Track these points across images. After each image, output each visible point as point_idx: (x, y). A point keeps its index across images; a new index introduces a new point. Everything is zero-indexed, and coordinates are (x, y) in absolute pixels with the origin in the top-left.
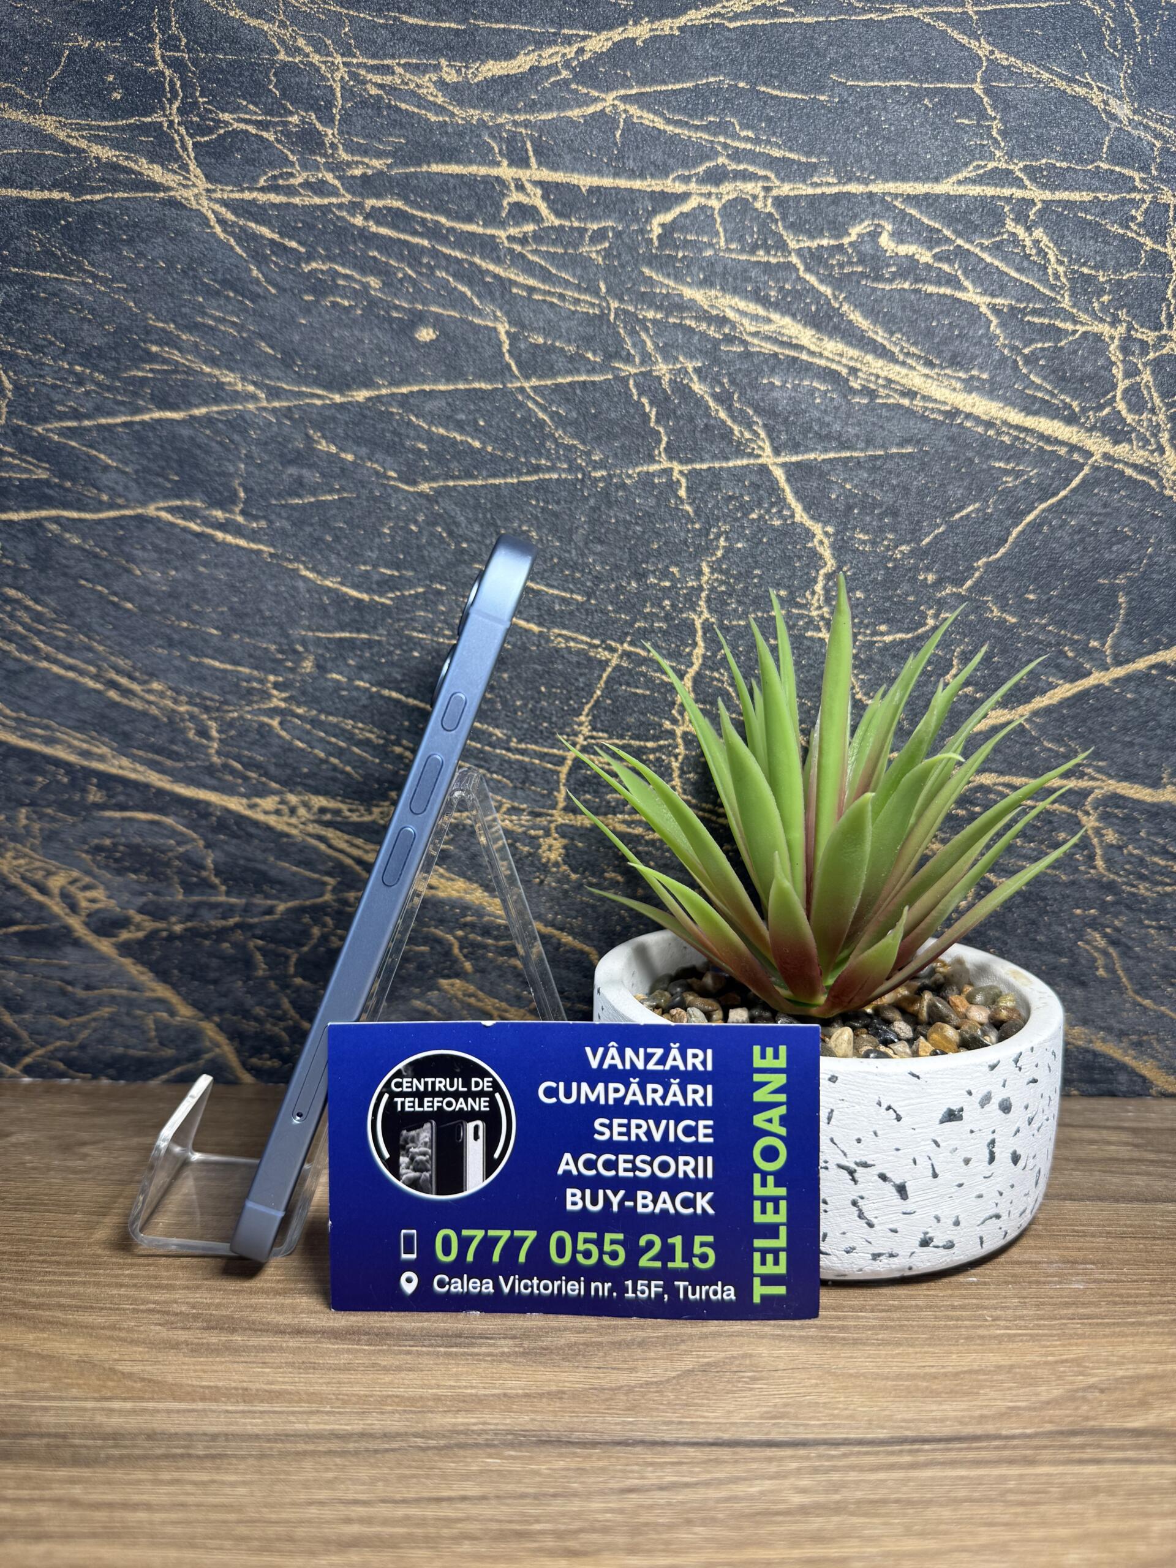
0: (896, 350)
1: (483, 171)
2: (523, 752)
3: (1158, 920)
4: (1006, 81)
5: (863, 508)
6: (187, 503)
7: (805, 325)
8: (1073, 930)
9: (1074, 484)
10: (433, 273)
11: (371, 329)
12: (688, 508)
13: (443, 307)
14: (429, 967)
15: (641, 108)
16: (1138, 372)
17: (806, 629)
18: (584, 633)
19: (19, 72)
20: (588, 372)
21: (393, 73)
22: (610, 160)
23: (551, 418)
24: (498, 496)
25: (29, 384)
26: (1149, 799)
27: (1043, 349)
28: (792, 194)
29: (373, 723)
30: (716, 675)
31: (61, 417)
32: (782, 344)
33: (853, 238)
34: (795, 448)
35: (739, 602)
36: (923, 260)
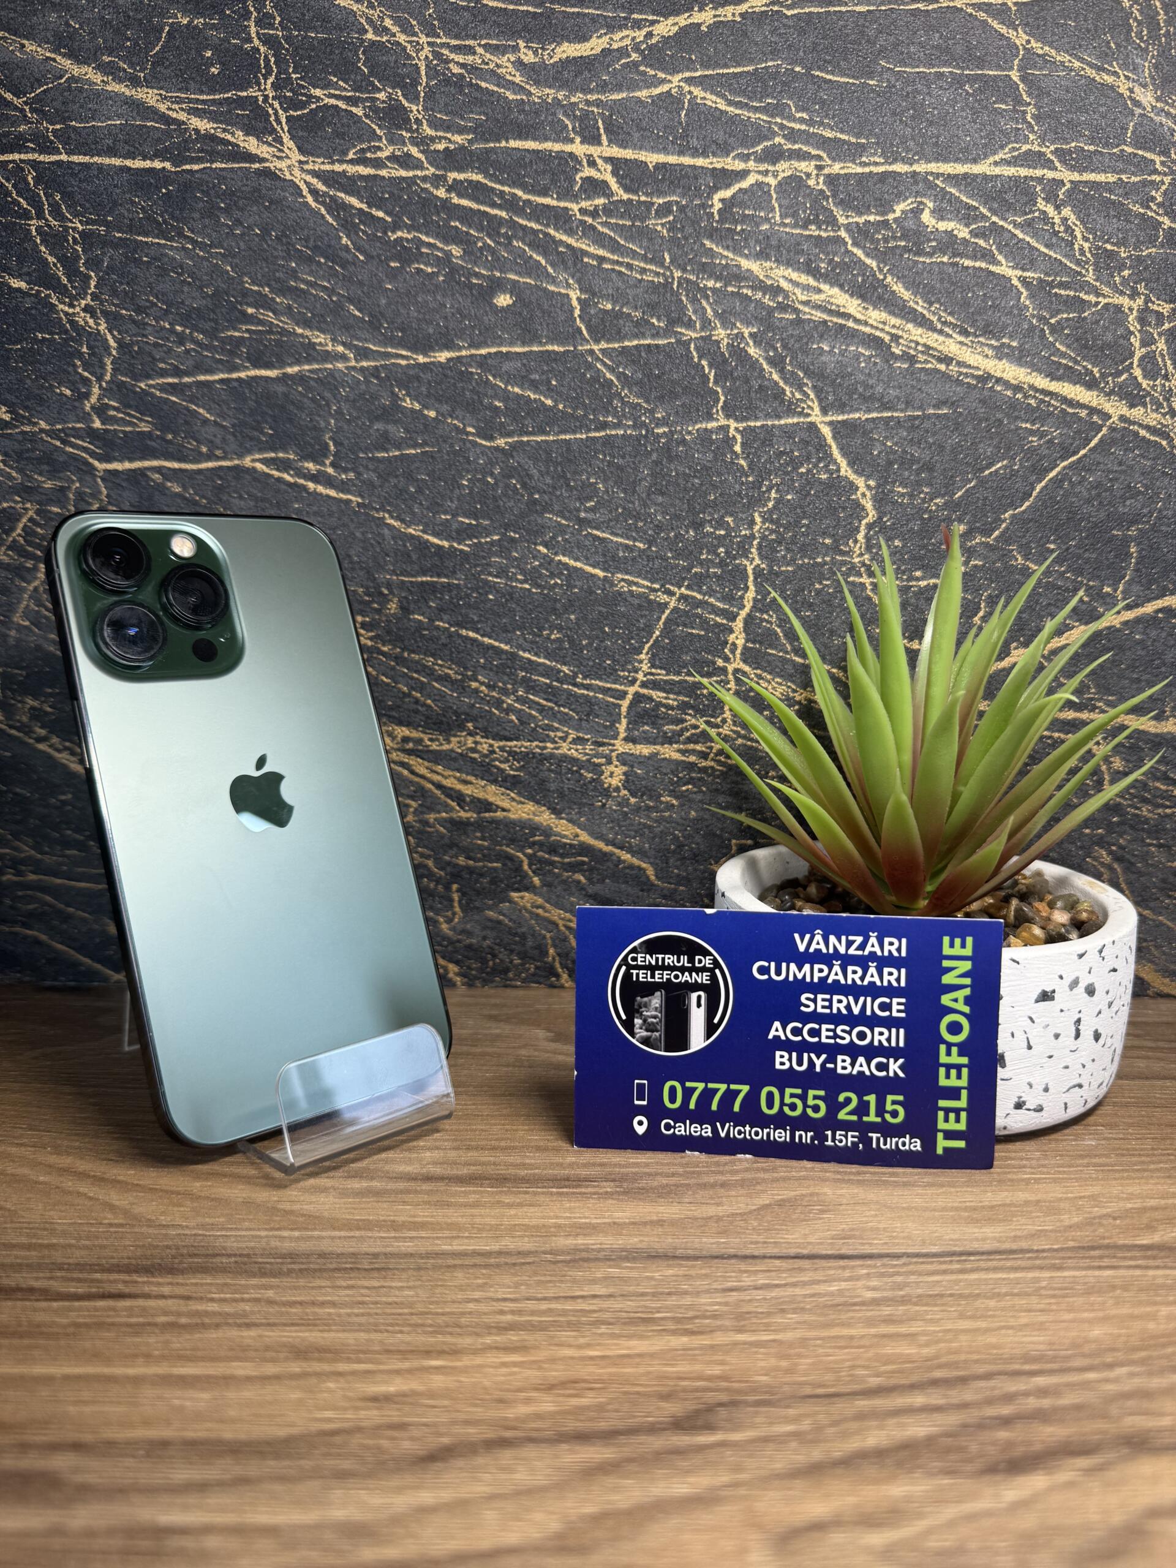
0: (935, 319)
1: (557, 147)
2: (588, 687)
3: (1158, 839)
4: (1041, 69)
5: (902, 464)
6: (281, 455)
7: (852, 296)
8: (1082, 848)
9: (1092, 444)
10: (510, 243)
11: (453, 295)
12: (742, 462)
13: (520, 274)
14: (501, 881)
15: (705, 90)
16: (1154, 342)
17: (846, 575)
18: (645, 579)
19: (123, 47)
20: (653, 336)
21: (474, 53)
22: (676, 138)
23: (618, 378)
24: (568, 449)
25: (132, 343)
26: (1153, 730)
27: (1067, 319)
28: (842, 172)
29: (451, 660)
30: (765, 616)
31: (163, 373)
32: (831, 312)
33: (898, 214)
34: (842, 408)
35: (788, 550)
36: (961, 235)
